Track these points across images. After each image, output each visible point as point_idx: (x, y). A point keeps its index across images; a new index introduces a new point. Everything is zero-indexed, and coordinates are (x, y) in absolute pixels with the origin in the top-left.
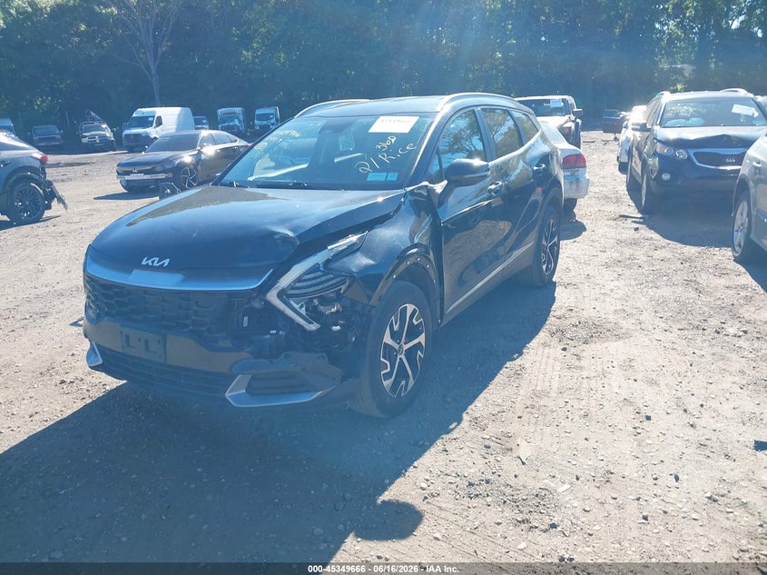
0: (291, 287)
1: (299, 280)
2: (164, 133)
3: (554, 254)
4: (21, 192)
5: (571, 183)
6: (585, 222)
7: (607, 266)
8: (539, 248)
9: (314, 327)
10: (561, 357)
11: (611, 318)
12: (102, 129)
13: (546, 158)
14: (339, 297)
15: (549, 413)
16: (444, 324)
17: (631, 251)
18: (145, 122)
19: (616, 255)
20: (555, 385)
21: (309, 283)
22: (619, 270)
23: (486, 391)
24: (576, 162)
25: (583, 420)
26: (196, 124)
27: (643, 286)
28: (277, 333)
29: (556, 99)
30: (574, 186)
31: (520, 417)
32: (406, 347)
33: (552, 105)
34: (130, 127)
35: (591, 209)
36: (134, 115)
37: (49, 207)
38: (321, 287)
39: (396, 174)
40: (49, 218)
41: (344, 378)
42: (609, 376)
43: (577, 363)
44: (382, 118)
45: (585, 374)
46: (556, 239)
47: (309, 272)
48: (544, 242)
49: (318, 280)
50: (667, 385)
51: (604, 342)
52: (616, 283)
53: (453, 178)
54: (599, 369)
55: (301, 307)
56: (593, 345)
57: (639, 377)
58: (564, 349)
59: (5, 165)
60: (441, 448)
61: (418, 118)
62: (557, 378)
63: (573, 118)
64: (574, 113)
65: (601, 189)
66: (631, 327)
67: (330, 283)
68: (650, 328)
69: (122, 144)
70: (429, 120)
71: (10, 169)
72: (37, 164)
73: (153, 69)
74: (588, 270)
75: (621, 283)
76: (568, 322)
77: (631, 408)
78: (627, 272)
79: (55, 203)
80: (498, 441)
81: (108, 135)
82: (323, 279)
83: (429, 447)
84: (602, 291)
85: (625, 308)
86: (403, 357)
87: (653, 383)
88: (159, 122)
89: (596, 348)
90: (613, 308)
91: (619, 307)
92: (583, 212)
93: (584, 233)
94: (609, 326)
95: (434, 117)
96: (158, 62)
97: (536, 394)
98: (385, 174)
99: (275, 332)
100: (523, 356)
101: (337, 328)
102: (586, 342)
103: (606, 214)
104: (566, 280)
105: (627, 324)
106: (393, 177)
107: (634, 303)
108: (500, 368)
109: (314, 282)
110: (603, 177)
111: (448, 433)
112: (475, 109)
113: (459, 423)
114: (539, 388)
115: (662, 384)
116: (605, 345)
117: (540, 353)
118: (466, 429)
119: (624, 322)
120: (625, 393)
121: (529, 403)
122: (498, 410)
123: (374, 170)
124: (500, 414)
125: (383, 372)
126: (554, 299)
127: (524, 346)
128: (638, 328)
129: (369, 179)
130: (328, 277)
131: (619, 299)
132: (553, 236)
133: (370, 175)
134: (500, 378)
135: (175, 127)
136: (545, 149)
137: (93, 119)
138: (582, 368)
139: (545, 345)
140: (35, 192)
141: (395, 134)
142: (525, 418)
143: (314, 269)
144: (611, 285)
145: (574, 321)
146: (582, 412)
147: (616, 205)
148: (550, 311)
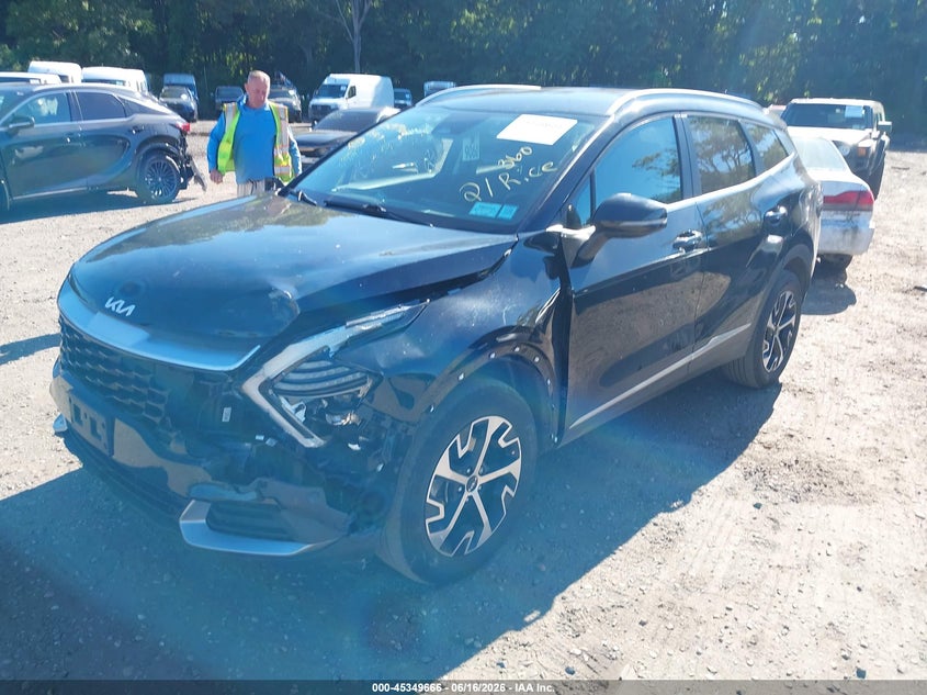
0: (282, 378)
1: (295, 369)
2: (357, 106)
3: (787, 341)
4: (153, 165)
5: (845, 232)
6: (857, 290)
7: (871, 367)
8: (760, 332)
9: (313, 442)
10: (747, 518)
11: (852, 460)
12: (289, 96)
13: (792, 199)
14: (354, 404)
15: (693, 624)
16: (562, 444)
17: (917, 348)
18: (336, 91)
19: (890, 351)
20: (722, 570)
21: (311, 376)
22: (888, 377)
23: (608, 561)
24: (857, 202)
25: (745, 652)
26: (395, 98)
27: (919, 411)
28: (265, 440)
29: (855, 105)
30: (849, 237)
31: (642, 624)
32: (482, 480)
33: (848, 114)
34: (318, 96)
35: (873, 271)
36: (326, 82)
37: (184, 187)
38: (327, 384)
39: (515, 209)
40: (184, 200)
41: (354, 528)
42: (815, 570)
43: (770, 536)
44: (524, 117)
45: (777, 559)
46: (793, 320)
47: (309, 359)
48: (770, 324)
49: (325, 373)
50: (912, 609)
51: (826, 504)
52: (877, 399)
53: (606, 223)
54: (803, 554)
55: (297, 410)
56: (805, 507)
57: (867, 584)
58: (757, 506)
59: (138, 131)
60: (496, 657)
61: (575, 122)
62: (728, 559)
63: (876, 133)
64: (879, 128)
65: (898, 240)
66: (881, 483)
67: (343, 380)
68: (912, 492)
69: (307, 116)
70: (591, 127)
71: (143, 136)
72: (176, 134)
73: (357, 27)
74: (840, 371)
75: (884, 401)
76: (777, 457)
77: (836, 645)
78: (900, 384)
79: (192, 182)
80: (592, 663)
81: (294, 103)
82: (333, 371)
83: (477, 650)
84: (850, 411)
85: (879, 446)
86: (476, 495)
87: (888, 600)
88: (353, 93)
89: (810, 512)
90: (858, 443)
91: (871, 443)
92: (860, 275)
93: (850, 308)
94: (842, 475)
95: (598, 125)
96: (363, 19)
97: (686, 584)
98: (497, 207)
99: (262, 438)
100: (689, 506)
101: (356, 447)
102: (795, 499)
103: (894, 281)
104: (800, 383)
105: (874, 477)
106: (508, 212)
107: (897, 441)
108: (645, 522)
109: (318, 375)
110: (906, 224)
111: (518, 629)
112: (677, 116)
113: (543, 614)
114: (693, 573)
115: (905, 604)
116: (826, 509)
117: (718, 504)
118: (550, 630)
119: (871, 472)
120: (833, 612)
121: (668, 597)
122: (613, 601)
123: (485, 198)
124: (614, 611)
125: (428, 521)
126: (771, 411)
127: (695, 488)
128: (892, 487)
129: (473, 212)
130: (340, 370)
131: (874, 428)
132: (788, 315)
133: (477, 205)
134: (637, 542)
135: (371, 100)
136: (794, 183)
137: (282, 83)
138: (773, 546)
139: (731, 492)
140: (169, 167)
141: (533, 145)
142: (650, 628)
143: (320, 355)
144: (867, 402)
145: (789, 456)
146: (749, 635)
147: (914, 268)
148: (756, 433)
